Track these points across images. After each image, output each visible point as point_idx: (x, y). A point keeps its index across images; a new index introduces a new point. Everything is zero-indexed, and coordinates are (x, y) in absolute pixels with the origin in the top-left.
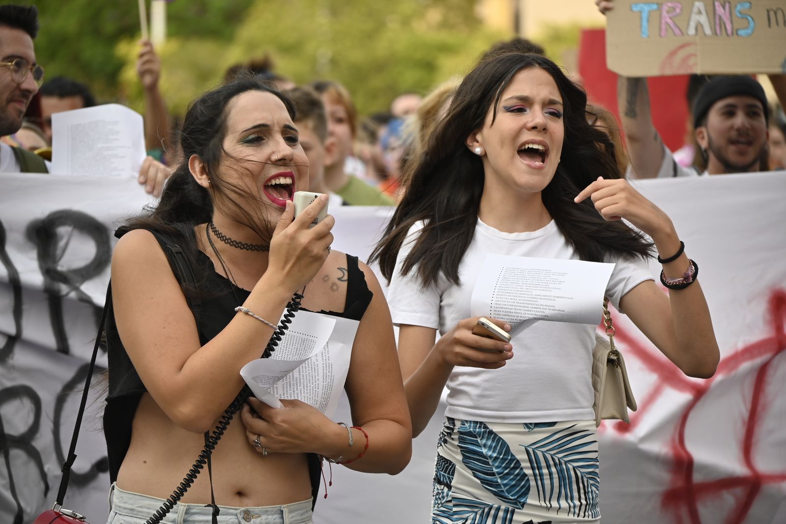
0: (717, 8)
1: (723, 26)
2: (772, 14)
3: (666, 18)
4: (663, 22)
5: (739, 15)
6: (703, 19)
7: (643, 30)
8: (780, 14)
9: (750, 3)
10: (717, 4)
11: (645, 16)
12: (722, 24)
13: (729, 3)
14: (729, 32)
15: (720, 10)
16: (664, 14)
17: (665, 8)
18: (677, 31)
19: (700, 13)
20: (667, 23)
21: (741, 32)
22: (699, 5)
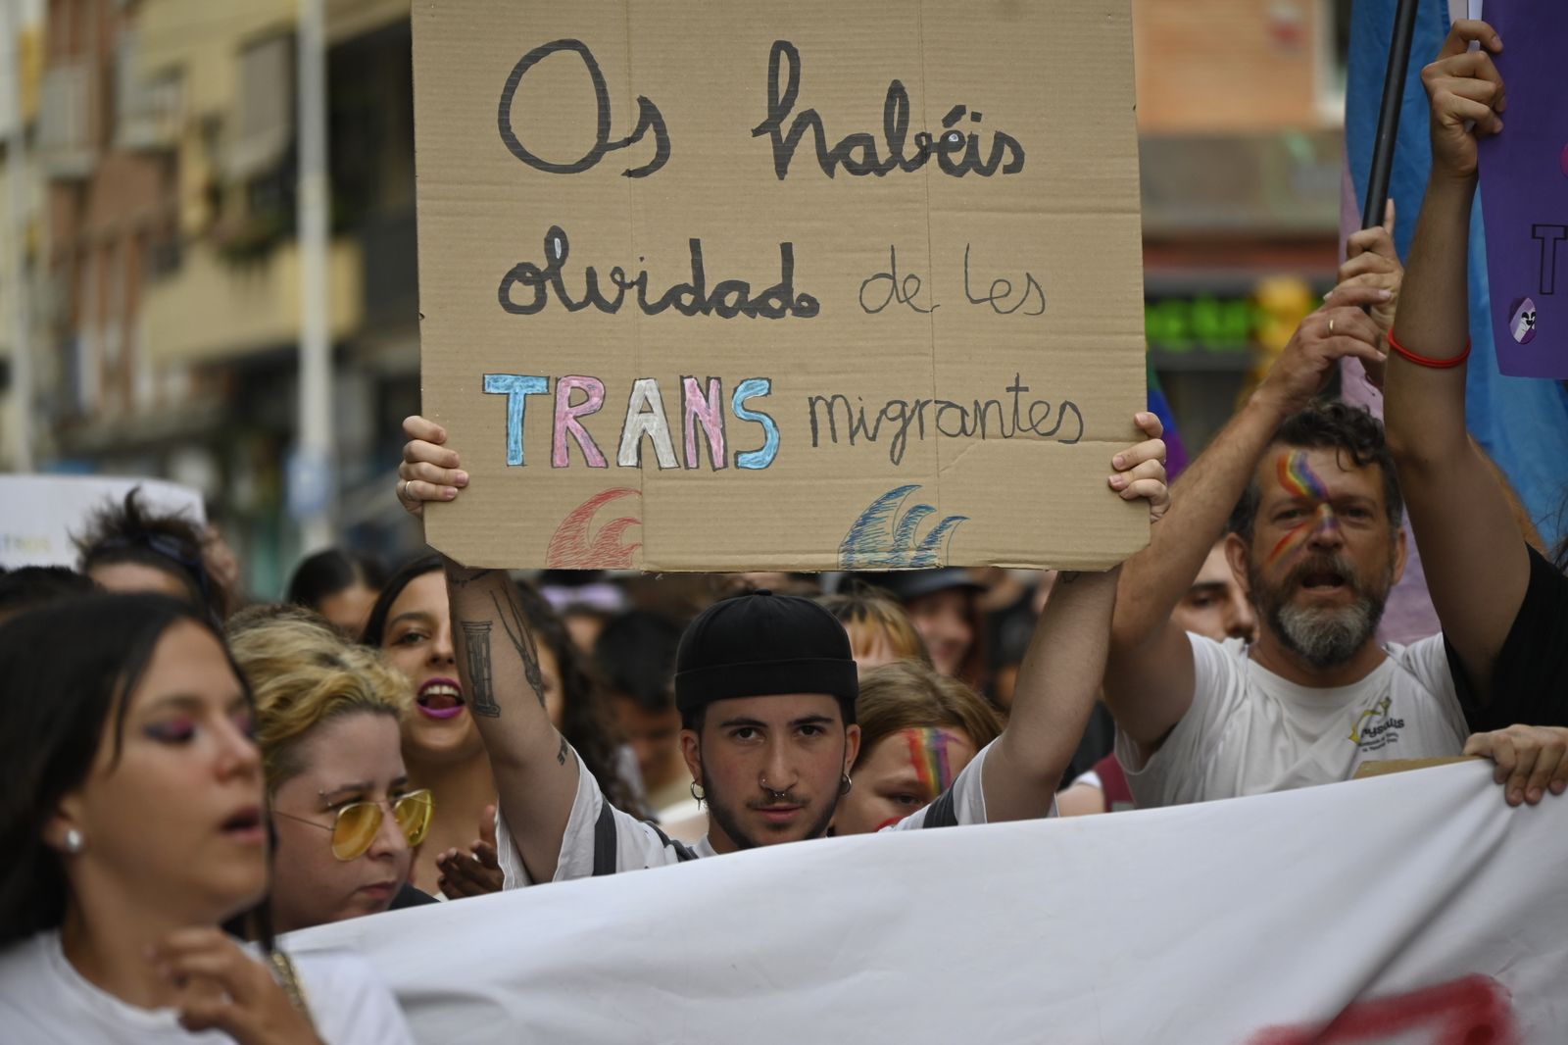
0: (688, 395)
1: (702, 442)
2: (820, 407)
3: (567, 417)
4: (558, 426)
5: (741, 413)
6: (655, 424)
7: (512, 445)
8: (839, 407)
9: (770, 381)
10: (687, 382)
11: (516, 406)
12: (702, 439)
13: (718, 379)
14: (719, 462)
15: (695, 400)
16: (563, 406)
17: (564, 391)
18: (592, 454)
19: (645, 410)
20: (569, 434)
21: (748, 460)
22: (647, 388)
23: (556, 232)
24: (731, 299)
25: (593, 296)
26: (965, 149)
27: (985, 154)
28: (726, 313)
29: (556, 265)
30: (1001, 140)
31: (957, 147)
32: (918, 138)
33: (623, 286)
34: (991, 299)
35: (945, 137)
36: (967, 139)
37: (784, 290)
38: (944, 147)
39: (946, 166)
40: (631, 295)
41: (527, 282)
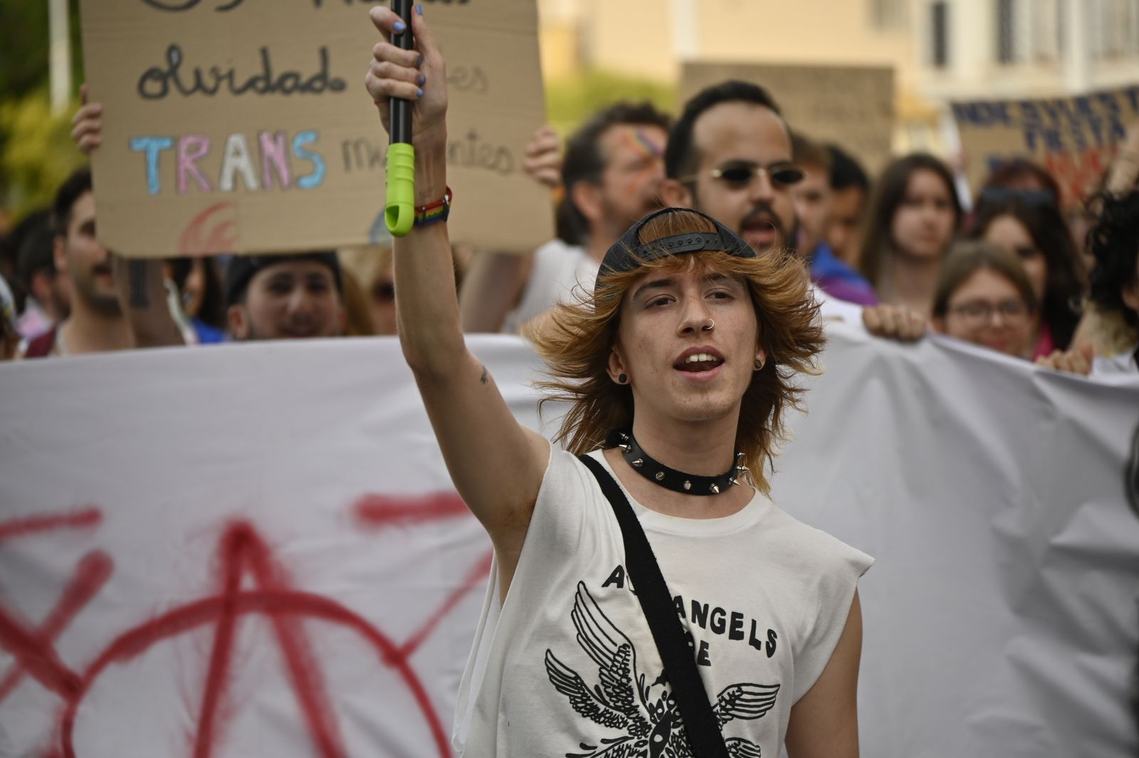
0: (265, 143)
1: (275, 173)
2: (351, 149)
3: (187, 162)
4: (182, 169)
5: (299, 153)
6: (244, 163)
7: (151, 180)
8: (363, 149)
9: (316, 133)
10: (264, 136)
11: (153, 157)
12: (274, 171)
13: (284, 134)
14: (286, 182)
15: (269, 148)
16: (183, 155)
17: (184, 145)
18: (205, 184)
19: (237, 153)
20: (187, 171)
21: (306, 182)
22: (236, 140)
23: (172, 48)
24: (289, 83)
25: (199, 85)
28: (287, 92)
29: (174, 69)
33: (219, 79)
37: (323, 76)
40: (224, 85)
41: (156, 79)
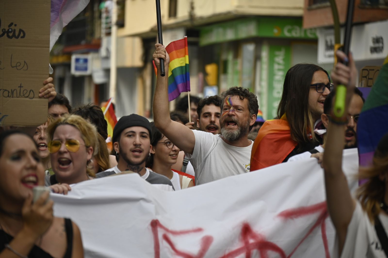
26: (12, 33)
27: (17, 34)
30: (21, 31)
31: (11, 32)
32: (3, 30)
34: (16, 66)
35: (9, 30)
36: (13, 30)
38: (8, 32)
39: (8, 36)
